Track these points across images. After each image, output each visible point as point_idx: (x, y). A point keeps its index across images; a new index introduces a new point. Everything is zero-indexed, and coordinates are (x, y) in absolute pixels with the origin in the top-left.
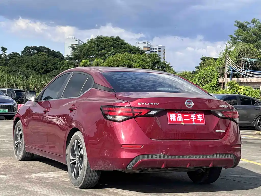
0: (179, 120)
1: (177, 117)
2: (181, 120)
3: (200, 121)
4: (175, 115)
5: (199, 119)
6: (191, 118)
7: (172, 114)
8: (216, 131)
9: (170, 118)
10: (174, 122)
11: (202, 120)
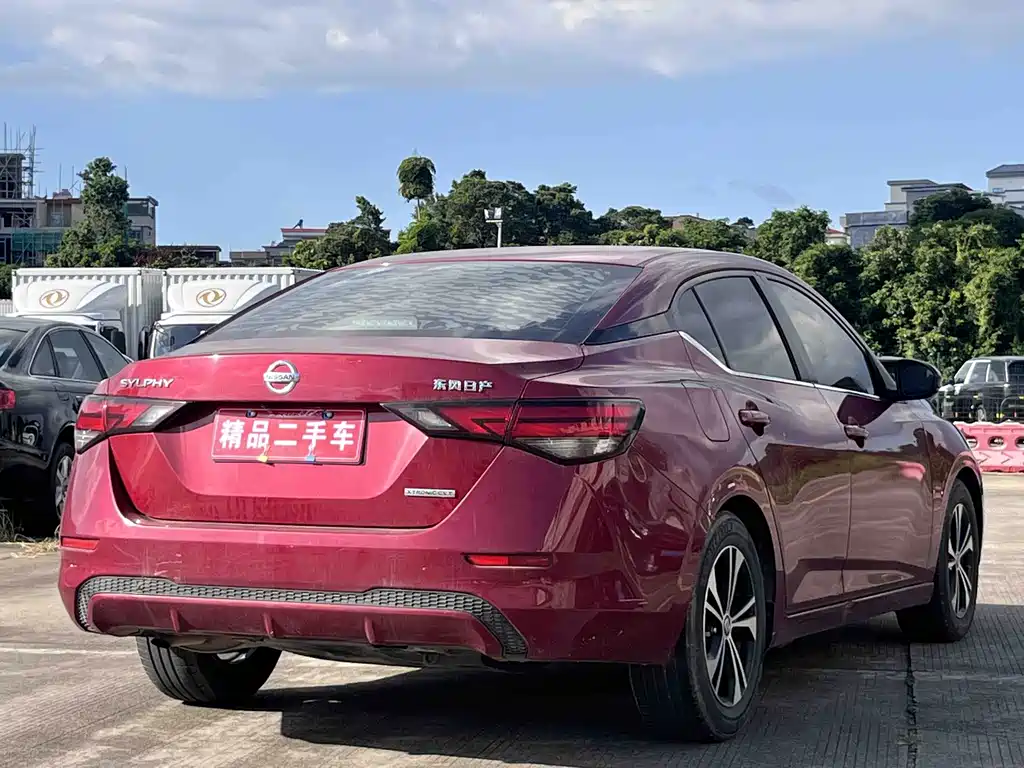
0: (254, 445)
1: (248, 430)
2: (261, 445)
3: (342, 448)
4: (243, 423)
5: (339, 439)
6: (305, 437)
7: (232, 421)
8: (406, 490)
9: (220, 435)
10: (233, 451)
11: (351, 442)
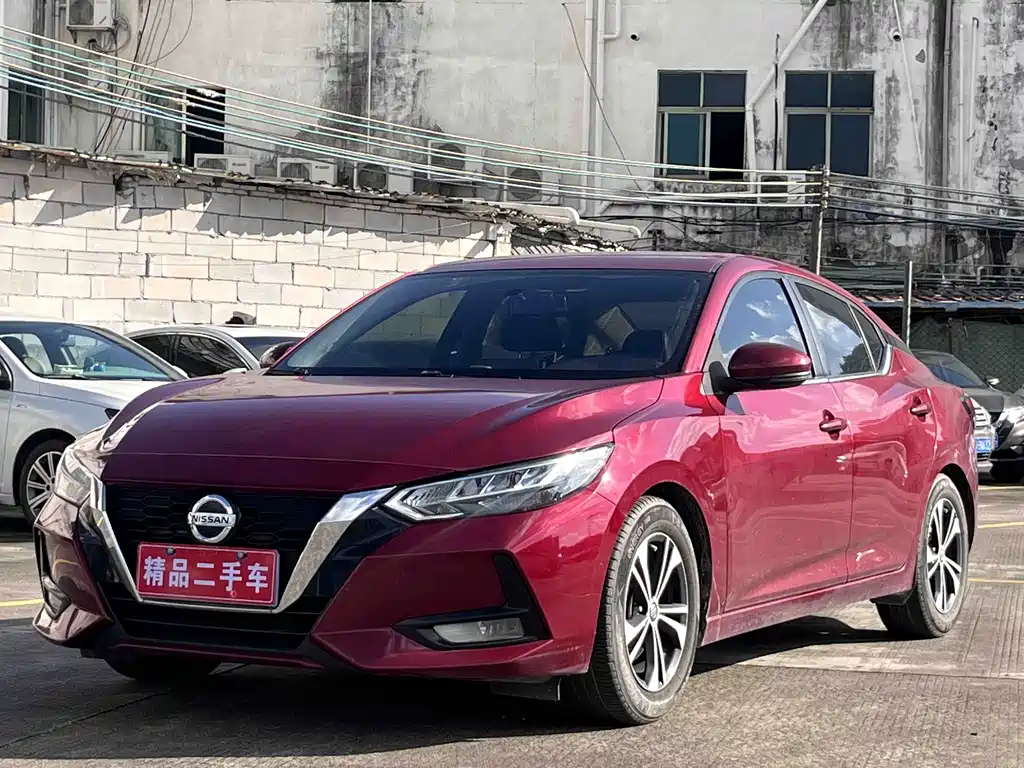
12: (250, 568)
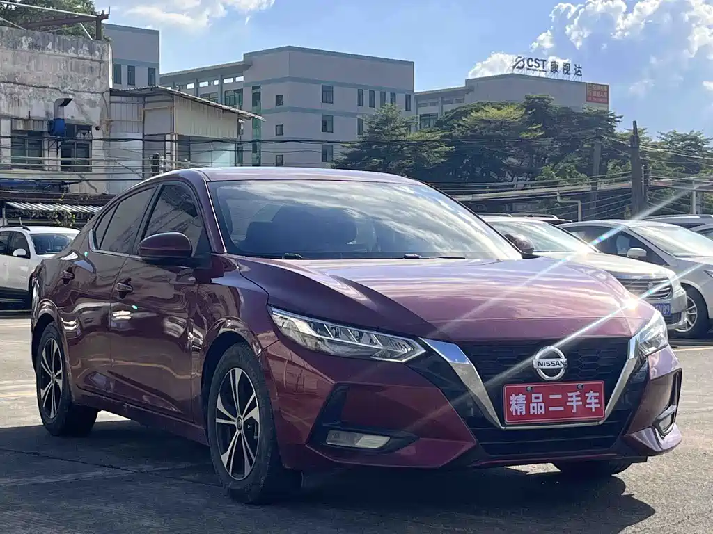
12: (587, 395)
